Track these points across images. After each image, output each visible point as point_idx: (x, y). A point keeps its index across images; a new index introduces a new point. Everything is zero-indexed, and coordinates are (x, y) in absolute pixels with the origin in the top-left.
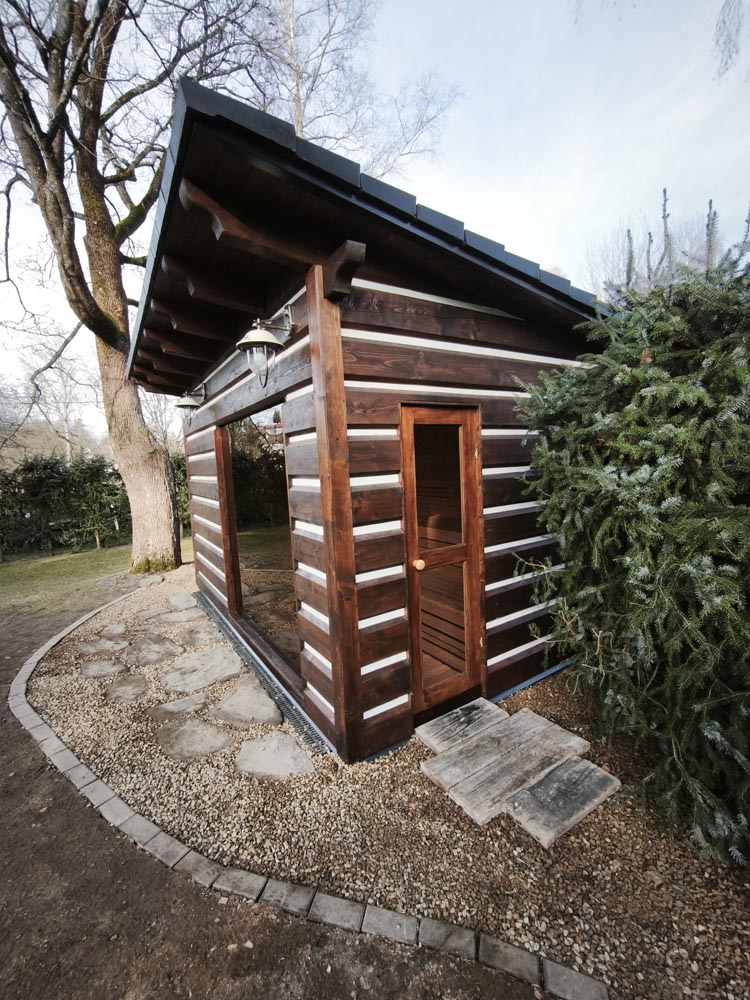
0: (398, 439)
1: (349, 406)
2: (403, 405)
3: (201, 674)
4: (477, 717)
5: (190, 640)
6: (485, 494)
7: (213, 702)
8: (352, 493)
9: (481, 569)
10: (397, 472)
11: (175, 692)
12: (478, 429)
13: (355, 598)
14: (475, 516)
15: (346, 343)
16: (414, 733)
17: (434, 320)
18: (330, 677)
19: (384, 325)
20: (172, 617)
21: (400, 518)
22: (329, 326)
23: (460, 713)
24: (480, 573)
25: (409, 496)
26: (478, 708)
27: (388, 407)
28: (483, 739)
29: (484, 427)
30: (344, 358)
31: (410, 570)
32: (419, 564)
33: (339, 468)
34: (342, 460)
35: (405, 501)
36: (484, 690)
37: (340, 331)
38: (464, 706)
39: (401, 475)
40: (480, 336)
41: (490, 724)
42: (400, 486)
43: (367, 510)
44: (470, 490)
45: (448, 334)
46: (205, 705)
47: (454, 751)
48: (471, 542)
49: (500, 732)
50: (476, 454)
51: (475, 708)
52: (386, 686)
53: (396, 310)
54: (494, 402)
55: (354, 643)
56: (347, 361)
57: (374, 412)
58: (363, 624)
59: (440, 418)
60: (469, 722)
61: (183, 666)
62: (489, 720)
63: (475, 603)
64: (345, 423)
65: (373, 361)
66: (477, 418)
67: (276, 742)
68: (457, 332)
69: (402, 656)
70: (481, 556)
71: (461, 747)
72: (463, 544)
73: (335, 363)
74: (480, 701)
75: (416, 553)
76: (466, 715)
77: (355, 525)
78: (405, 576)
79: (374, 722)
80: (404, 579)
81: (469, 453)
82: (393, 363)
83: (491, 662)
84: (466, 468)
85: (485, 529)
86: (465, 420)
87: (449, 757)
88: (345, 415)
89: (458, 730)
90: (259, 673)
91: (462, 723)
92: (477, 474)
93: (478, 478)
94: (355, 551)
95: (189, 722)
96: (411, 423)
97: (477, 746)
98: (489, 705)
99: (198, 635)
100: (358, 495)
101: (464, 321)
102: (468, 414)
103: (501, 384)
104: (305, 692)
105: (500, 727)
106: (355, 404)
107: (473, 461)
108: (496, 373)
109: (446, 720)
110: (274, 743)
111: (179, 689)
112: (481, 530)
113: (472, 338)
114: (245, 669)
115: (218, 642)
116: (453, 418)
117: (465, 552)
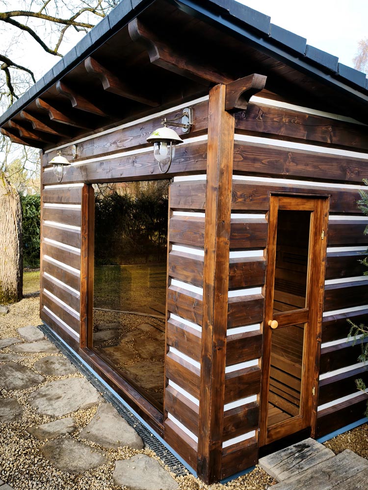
0: (267, 222)
1: (234, 196)
2: (273, 195)
3: (65, 401)
4: (309, 453)
5: (47, 369)
6: (327, 269)
7: (82, 426)
8: (230, 264)
9: (319, 329)
10: (263, 248)
11: (47, 415)
12: (326, 216)
13: (225, 349)
14: (318, 286)
15: (237, 146)
16: (258, 463)
17: (302, 128)
18: (197, 411)
19: (266, 131)
20: (26, 347)
21: (262, 286)
22: (226, 132)
23: (294, 449)
24: (318, 333)
25: (270, 268)
26: (308, 446)
27: (261, 197)
28: (316, 472)
29: (331, 214)
30: (234, 157)
31: (267, 328)
32: (274, 324)
33: (222, 244)
34: (225, 239)
35: (267, 271)
36: (313, 432)
37: (233, 136)
38: (297, 444)
39: (266, 250)
40: (335, 140)
41: (320, 460)
42: (264, 260)
43: (239, 278)
44: (315, 265)
45: (311, 139)
46: (75, 428)
47: (293, 480)
48: (313, 307)
49: (329, 467)
50: (323, 235)
51: (305, 446)
52: (240, 423)
53: (275, 119)
54: (341, 194)
55: (221, 385)
56: (236, 160)
57: (251, 200)
58: (229, 370)
59: (298, 205)
60: (303, 457)
61: (47, 393)
62: (319, 457)
63: (312, 358)
64: (230, 209)
65: (255, 160)
66: (326, 206)
67: (144, 463)
68: (318, 137)
69: (254, 399)
70: (319, 320)
71: (298, 477)
72: (306, 308)
73: (228, 162)
74: (309, 441)
75: (271, 314)
76: (299, 451)
77: (230, 290)
78: (262, 332)
79: (229, 451)
80: (261, 335)
81: (317, 234)
82: (268, 162)
83: (320, 408)
84: (314, 246)
85: (325, 298)
86: (317, 207)
87: (290, 484)
88: (231, 202)
89: (294, 463)
90: (115, 403)
91: (297, 458)
92: (322, 252)
93: (322, 254)
94: (228, 311)
95: (66, 442)
96: (277, 209)
97: (312, 477)
98: (317, 445)
99: (53, 366)
100: (233, 266)
101: (324, 128)
102: (319, 202)
103: (347, 179)
104: (166, 422)
105: (329, 463)
106: (239, 193)
107: (320, 241)
108: (344, 170)
109: (283, 454)
110: (142, 464)
111: (49, 413)
112: (322, 298)
113: (329, 141)
114: (102, 399)
115: (72, 373)
116: (308, 206)
117: (307, 316)
